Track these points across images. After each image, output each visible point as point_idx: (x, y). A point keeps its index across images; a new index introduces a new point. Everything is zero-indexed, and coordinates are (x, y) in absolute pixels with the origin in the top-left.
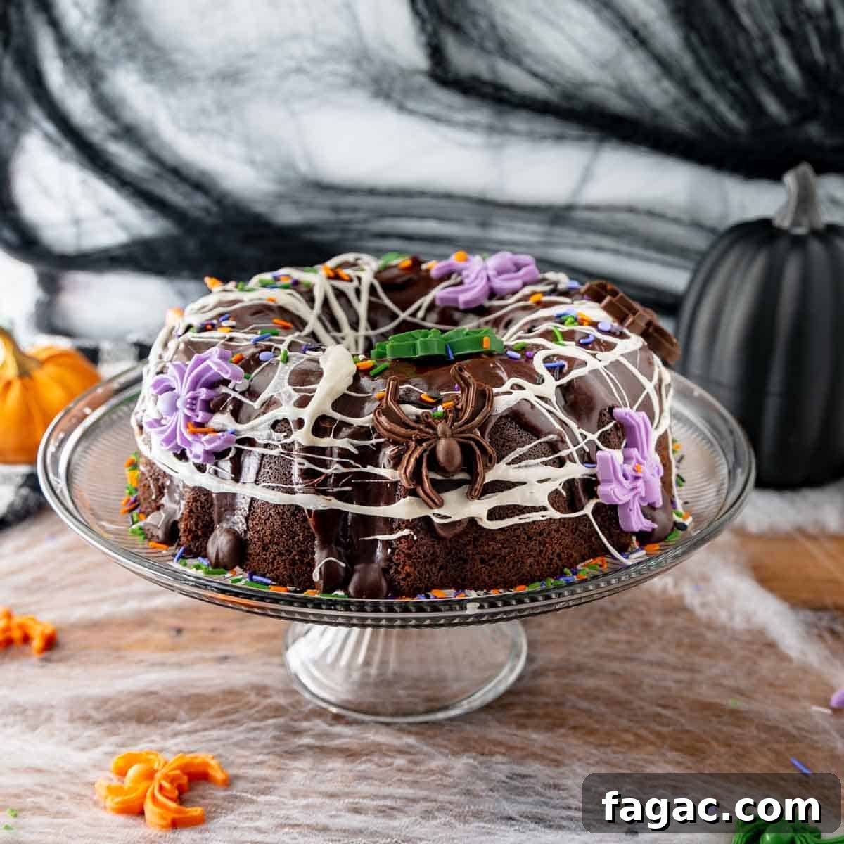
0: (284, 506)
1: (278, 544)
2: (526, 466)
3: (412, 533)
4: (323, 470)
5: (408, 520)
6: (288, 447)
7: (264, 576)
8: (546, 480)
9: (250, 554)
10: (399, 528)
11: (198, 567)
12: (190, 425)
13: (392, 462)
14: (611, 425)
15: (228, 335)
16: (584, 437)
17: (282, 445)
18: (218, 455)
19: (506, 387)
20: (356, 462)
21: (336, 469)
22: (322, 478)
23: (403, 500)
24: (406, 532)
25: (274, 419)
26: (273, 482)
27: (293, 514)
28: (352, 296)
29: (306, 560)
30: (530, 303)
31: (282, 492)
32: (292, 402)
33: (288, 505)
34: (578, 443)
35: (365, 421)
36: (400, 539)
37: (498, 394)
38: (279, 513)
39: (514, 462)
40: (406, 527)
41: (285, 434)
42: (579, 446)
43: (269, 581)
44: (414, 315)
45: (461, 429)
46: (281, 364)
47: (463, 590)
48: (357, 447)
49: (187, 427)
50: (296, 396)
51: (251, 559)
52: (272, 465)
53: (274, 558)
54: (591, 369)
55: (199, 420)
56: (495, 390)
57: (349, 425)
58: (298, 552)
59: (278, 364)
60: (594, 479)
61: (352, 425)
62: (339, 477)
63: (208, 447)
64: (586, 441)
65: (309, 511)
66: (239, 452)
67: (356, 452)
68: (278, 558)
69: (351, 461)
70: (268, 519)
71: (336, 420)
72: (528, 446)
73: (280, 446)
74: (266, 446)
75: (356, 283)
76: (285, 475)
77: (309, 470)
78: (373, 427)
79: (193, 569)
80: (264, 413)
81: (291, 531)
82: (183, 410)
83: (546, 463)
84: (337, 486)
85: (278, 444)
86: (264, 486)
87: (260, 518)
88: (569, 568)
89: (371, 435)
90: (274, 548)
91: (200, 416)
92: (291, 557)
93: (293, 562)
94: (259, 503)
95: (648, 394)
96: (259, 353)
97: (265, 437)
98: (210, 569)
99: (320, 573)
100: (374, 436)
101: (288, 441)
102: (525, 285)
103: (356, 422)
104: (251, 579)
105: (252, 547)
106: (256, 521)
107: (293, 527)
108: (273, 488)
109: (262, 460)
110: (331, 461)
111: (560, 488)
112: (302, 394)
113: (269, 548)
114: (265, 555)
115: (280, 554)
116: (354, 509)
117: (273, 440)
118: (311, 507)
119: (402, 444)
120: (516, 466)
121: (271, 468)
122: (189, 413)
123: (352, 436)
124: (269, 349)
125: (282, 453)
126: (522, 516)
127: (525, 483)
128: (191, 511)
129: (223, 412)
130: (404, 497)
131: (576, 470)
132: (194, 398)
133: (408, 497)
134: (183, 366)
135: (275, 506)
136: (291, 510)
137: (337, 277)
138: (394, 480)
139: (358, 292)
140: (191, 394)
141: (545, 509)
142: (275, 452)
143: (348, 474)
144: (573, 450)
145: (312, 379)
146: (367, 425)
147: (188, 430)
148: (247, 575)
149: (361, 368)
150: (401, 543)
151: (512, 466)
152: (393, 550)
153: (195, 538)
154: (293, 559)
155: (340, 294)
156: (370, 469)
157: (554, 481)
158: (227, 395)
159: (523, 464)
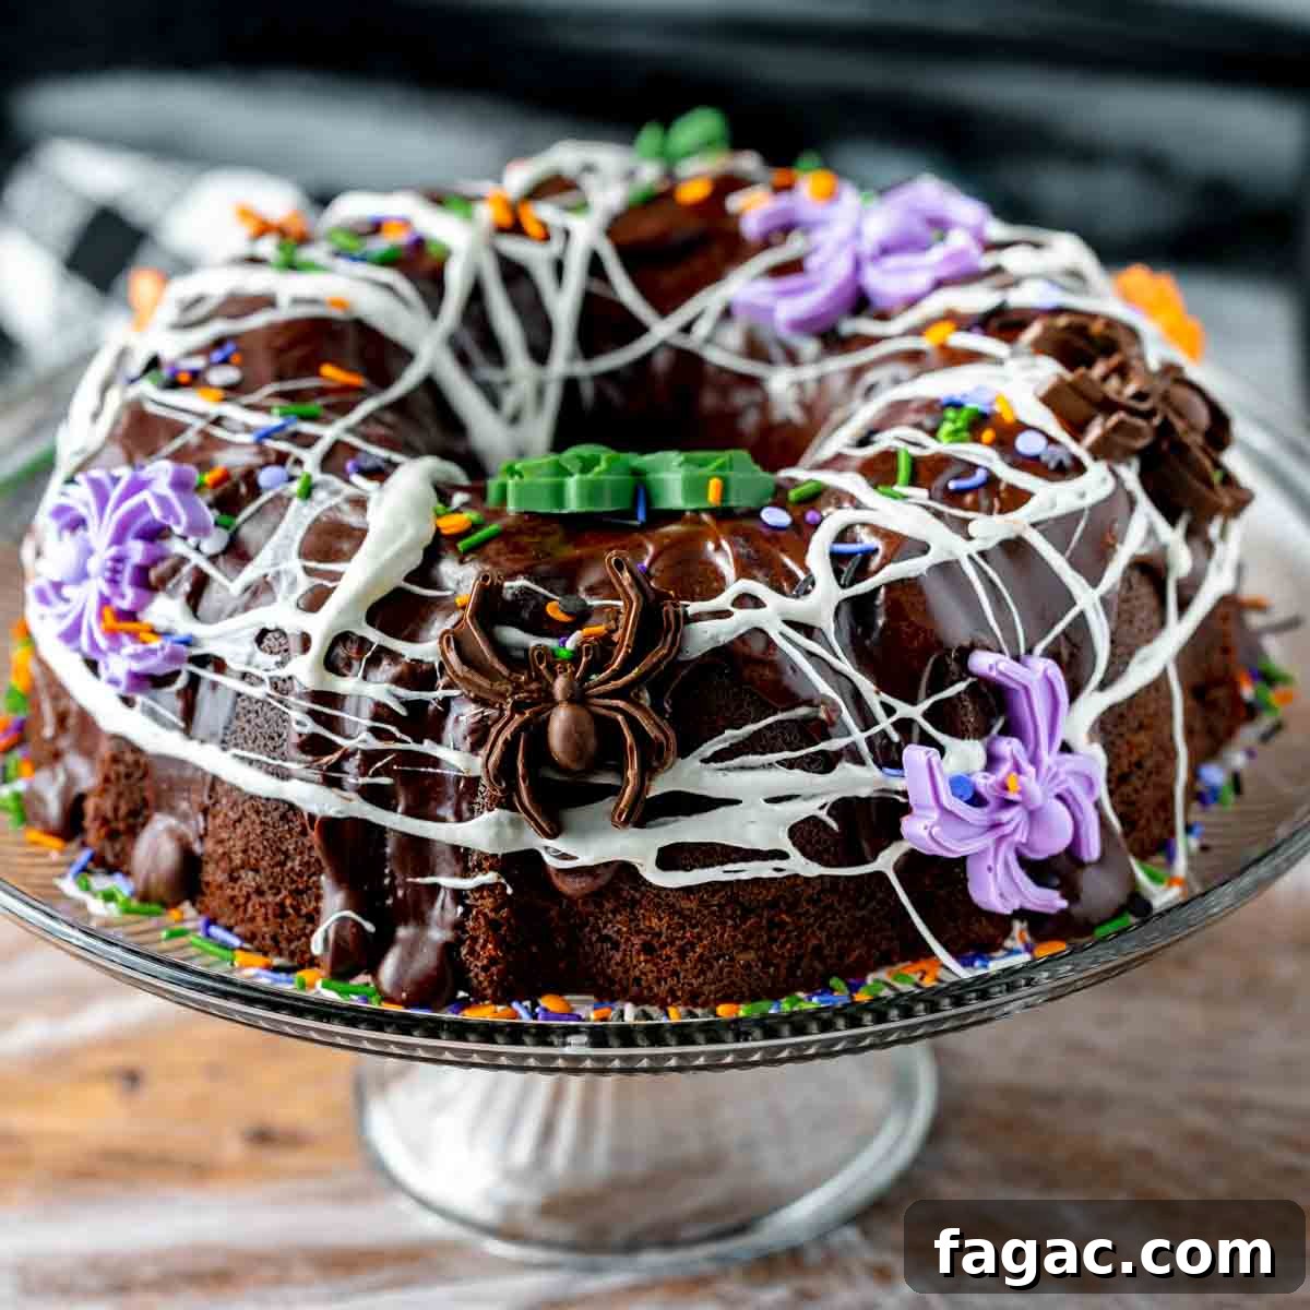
0: (268, 799)
1: (256, 871)
2: (742, 768)
3: (503, 881)
4: (339, 740)
5: (495, 856)
6: (281, 686)
7: (229, 929)
8: (789, 798)
9: (208, 884)
10: (480, 868)
11: (109, 897)
12: (108, 613)
13: (469, 739)
14: (961, 686)
15: (215, 409)
16: (890, 711)
17: (271, 678)
18: (156, 681)
19: (723, 601)
20: (402, 731)
21: (365, 741)
22: (337, 755)
23: (486, 815)
24: (490, 877)
25: (262, 626)
26: (252, 750)
27: (283, 817)
28: (544, 276)
29: (304, 911)
30: (925, 343)
31: (267, 772)
32: (296, 596)
33: (277, 800)
34: (876, 723)
35: (427, 650)
36: (481, 888)
37: (698, 617)
38: (258, 812)
39: (718, 757)
40: (492, 868)
41: (278, 658)
42: (875, 730)
43: (236, 942)
44: (687, 329)
45: (602, 688)
46: (296, 502)
47: (613, 1000)
48: (406, 703)
49: (101, 616)
50: (305, 583)
51: (208, 892)
52: (252, 716)
53: (248, 898)
54: (938, 560)
55: (125, 604)
56: (694, 607)
57: (395, 657)
58: (291, 892)
59: (290, 499)
60: (902, 800)
61: (402, 656)
62: (370, 757)
63: (137, 667)
64: (894, 718)
65: (312, 817)
66: (195, 680)
67: (402, 712)
68: (255, 899)
69: (393, 729)
70: (239, 820)
71: (372, 644)
72: (751, 728)
73: (267, 681)
74: (244, 676)
75: (555, 247)
76: (273, 739)
77: (314, 737)
78: (441, 664)
79: (103, 900)
80: (246, 608)
81: (279, 849)
82: (97, 585)
83: (790, 764)
84: (364, 774)
85: (265, 676)
86: (235, 756)
87: (226, 815)
88: (842, 977)
89: (435, 679)
90: (248, 879)
91: (128, 598)
92: (278, 899)
93: (281, 911)
94: (226, 786)
95: (1082, 615)
96: (262, 467)
97: (244, 658)
98: (135, 904)
99: (326, 940)
100: (441, 682)
101: (283, 673)
102: (939, 284)
103: (409, 650)
104: (208, 935)
105: (210, 868)
106: (218, 821)
107: (282, 843)
108: (251, 762)
109: (235, 703)
110: (356, 723)
111: (823, 814)
112: (318, 581)
113: (239, 878)
114: (233, 889)
115: (259, 892)
116: (396, 821)
117: (257, 667)
118: (315, 809)
119: (493, 707)
120: (719, 765)
121: (249, 721)
122: (106, 590)
123: (398, 681)
124: (281, 459)
125: (269, 696)
126: (730, 867)
127: (737, 802)
128: (107, 779)
129: (171, 595)
130: (490, 810)
131: (861, 780)
132: (119, 560)
133: (497, 811)
134: (107, 482)
135: (252, 797)
136: (281, 810)
137: (516, 228)
138: (472, 774)
139: (559, 268)
140: (113, 551)
141: (782, 855)
142: (258, 692)
143: (384, 753)
144: (859, 737)
145: (346, 546)
146: (430, 659)
147: (103, 626)
148: (201, 922)
149: (445, 532)
150: (482, 897)
151: (713, 765)
152: (468, 910)
153: (112, 835)
154: (281, 905)
155: (514, 274)
156: (427, 747)
157: (806, 799)
158: (183, 560)
159: (737, 761)
